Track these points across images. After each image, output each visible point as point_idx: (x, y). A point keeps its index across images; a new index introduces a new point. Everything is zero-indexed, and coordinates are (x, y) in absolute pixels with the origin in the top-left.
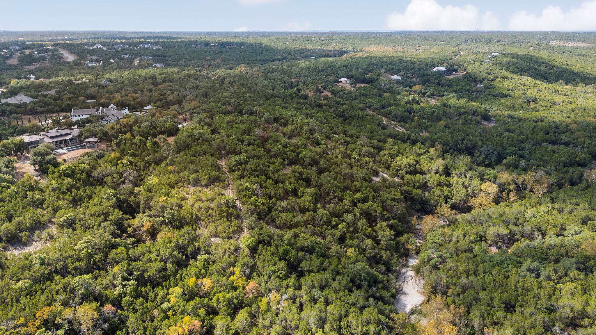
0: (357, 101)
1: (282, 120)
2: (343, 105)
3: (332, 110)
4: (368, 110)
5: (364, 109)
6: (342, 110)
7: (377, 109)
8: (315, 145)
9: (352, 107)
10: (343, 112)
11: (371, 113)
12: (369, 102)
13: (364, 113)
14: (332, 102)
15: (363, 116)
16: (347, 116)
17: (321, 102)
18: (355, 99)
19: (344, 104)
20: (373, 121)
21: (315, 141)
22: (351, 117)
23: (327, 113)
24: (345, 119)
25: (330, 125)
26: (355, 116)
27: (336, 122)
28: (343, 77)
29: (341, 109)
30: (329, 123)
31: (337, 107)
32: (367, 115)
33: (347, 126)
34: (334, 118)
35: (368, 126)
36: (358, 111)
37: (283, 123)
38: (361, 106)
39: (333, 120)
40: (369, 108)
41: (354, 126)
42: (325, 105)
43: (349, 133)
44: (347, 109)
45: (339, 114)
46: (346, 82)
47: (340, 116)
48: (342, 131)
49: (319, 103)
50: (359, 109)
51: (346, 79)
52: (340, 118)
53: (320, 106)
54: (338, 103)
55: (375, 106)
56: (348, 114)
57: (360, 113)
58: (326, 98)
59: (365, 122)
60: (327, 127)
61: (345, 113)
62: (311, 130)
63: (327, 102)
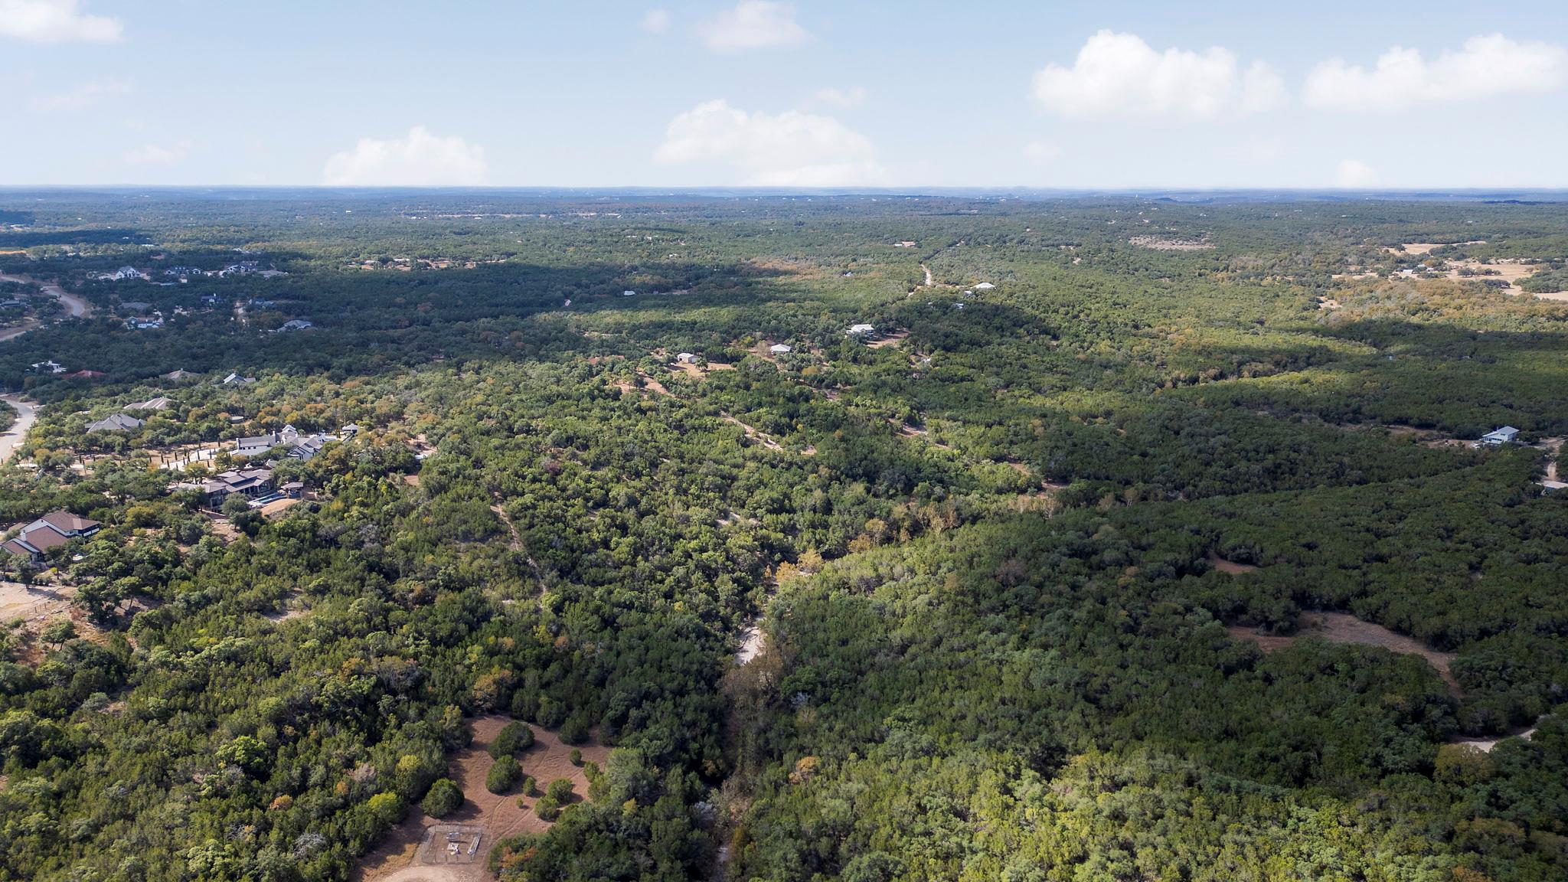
0: (706, 399)
1: (580, 440)
3: (662, 417)
4: (723, 414)
5: (716, 414)
6: (678, 417)
7: (738, 412)
8: (633, 477)
9: (696, 410)
10: (681, 421)
11: (728, 419)
12: (726, 399)
13: (716, 420)
14: (662, 403)
15: (713, 426)
16: (687, 427)
17: (644, 403)
18: (703, 395)
19: (683, 406)
20: (730, 434)
21: (633, 471)
22: (694, 428)
23: (652, 423)
24: (684, 433)
26: (700, 427)
27: (667, 439)
28: (684, 351)
29: (678, 414)
30: (655, 441)
31: (670, 412)
32: (721, 424)
33: (685, 445)
34: (665, 430)
35: (720, 442)
36: (706, 417)
37: (582, 445)
38: (712, 408)
39: (662, 435)
40: (726, 410)
41: (697, 443)
42: (650, 409)
44: (687, 415)
45: (673, 424)
46: (690, 362)
47: (676, 428)
48: (677, 452)
49: (640, 405)
50: (708, 413)
51: (689, 355)
52: (675, 432)
53: (642, 411)
54: (672, 404)
55: (736, 408)
56: (688, 423)
57: (708, 420)
58: (653, 396)
59: (717, 435)
60: (652, 447)
61: (684, 422)
62: (626, 454)
63: (652, 403)
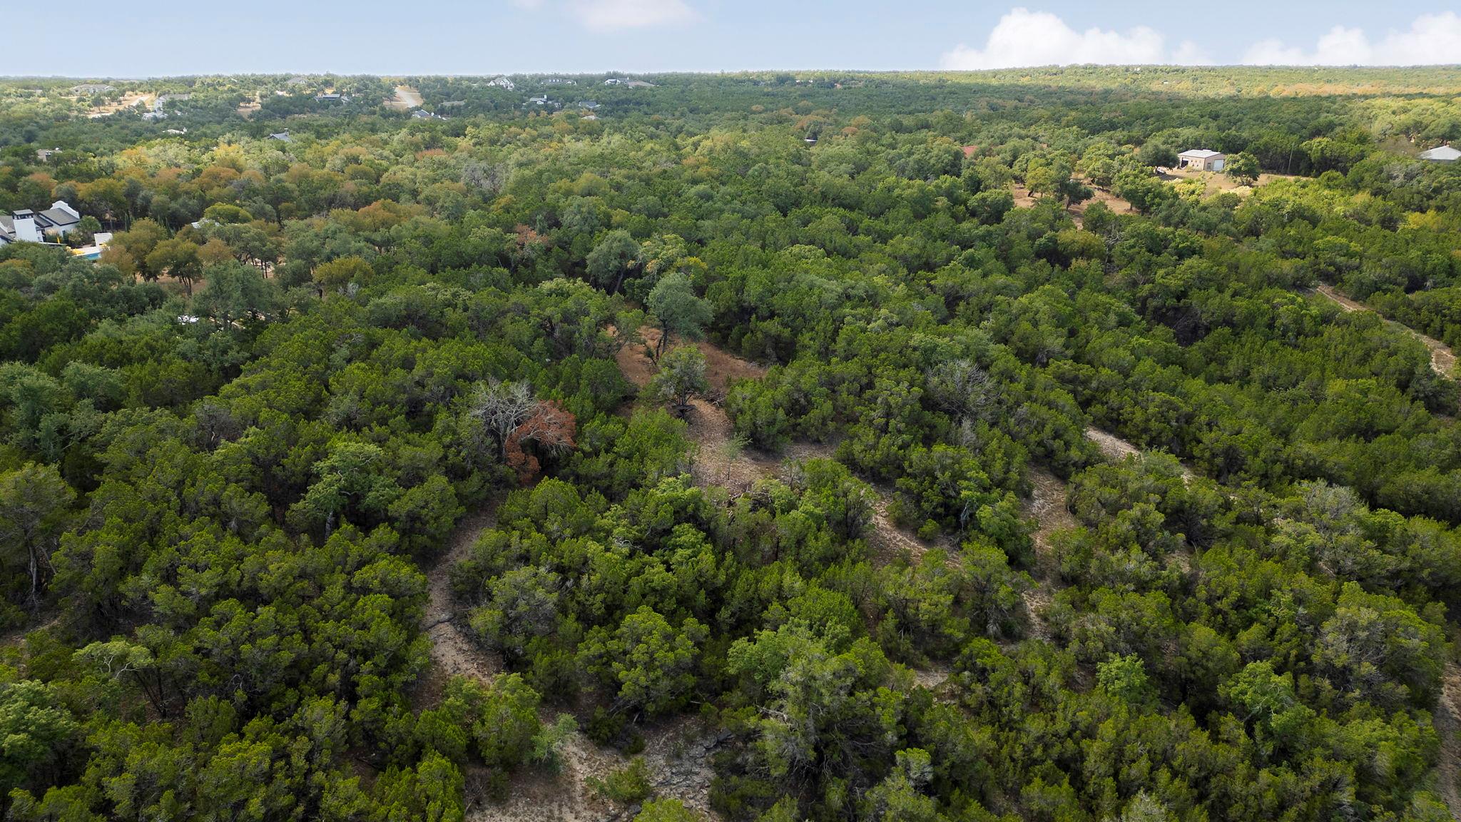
0: (1266, 242)
1: (773, 326)
2: (1181, 255)
3: (1118, 277)
4: (1324, 290)
5: (1300, 285)
6: (1174, 283)
7: (1376, 287)
8: (930, 526)
9: (1234, 267)
10: (1182, 295)
11: (1349, 308)
12: (1333, 248)
13: (1305, 306)
14: (1123, 242)
15: (1298, 320)
16: (1205, 319)
17: (1065, 236)
18: (1254, 232)
19: (1192, 252)
20: (1365, 358)
21: (933, 497)
22: (1228, 322)
23: (1082, 296)
24: (1191, 334)
25: (1085, 370)
26: (1250, 320)
27: (1124, 355)
28: (1197, 145)
29: (1170, 276)
30: (1076, 359)
31: (1148, 267)
32: (1326, 319)
33: (1195, 385)
34: (1124, 322)
35: (1336, 386)
36: (1267, 292)
37: (777, 341)
38: (1287, 266)
39: (1108, 339)
40: (1333, 277)
41: (1244, 378)
42: (1085, 252)
43: (1207, 437)
44: (1203, 281)
45: (1153, 303)
46: (1209, 167)
47: (1160, 316)
48: (1163, 418)
49: (1053, 240)
50: (1274, 281)
51: (1207, 153)
52: (1160, 329)
53: (1057, 256)
54: (1156, 246)
55: (1371, 273)
56: (1209, 304)
57: (1286, 304)
58: (1098, 222)
59: (1315, 357)
60: (1062, 379)
61: (1195, 299)
62: (928, 402)
63: (1097, 239)
